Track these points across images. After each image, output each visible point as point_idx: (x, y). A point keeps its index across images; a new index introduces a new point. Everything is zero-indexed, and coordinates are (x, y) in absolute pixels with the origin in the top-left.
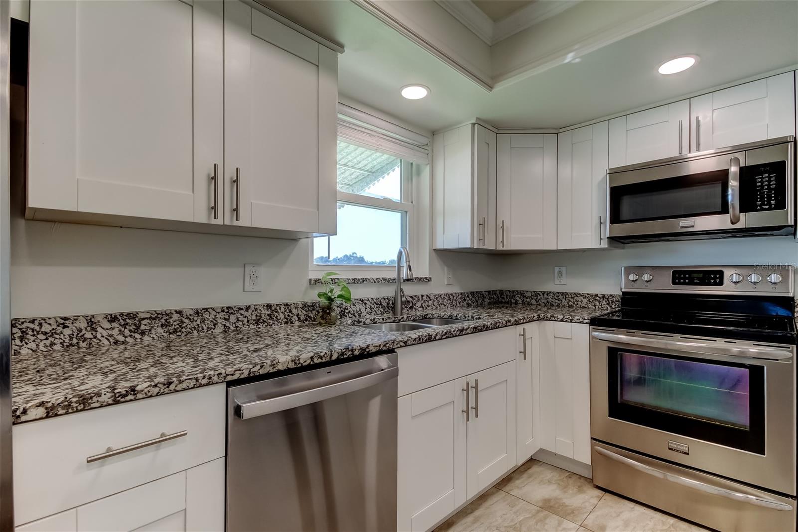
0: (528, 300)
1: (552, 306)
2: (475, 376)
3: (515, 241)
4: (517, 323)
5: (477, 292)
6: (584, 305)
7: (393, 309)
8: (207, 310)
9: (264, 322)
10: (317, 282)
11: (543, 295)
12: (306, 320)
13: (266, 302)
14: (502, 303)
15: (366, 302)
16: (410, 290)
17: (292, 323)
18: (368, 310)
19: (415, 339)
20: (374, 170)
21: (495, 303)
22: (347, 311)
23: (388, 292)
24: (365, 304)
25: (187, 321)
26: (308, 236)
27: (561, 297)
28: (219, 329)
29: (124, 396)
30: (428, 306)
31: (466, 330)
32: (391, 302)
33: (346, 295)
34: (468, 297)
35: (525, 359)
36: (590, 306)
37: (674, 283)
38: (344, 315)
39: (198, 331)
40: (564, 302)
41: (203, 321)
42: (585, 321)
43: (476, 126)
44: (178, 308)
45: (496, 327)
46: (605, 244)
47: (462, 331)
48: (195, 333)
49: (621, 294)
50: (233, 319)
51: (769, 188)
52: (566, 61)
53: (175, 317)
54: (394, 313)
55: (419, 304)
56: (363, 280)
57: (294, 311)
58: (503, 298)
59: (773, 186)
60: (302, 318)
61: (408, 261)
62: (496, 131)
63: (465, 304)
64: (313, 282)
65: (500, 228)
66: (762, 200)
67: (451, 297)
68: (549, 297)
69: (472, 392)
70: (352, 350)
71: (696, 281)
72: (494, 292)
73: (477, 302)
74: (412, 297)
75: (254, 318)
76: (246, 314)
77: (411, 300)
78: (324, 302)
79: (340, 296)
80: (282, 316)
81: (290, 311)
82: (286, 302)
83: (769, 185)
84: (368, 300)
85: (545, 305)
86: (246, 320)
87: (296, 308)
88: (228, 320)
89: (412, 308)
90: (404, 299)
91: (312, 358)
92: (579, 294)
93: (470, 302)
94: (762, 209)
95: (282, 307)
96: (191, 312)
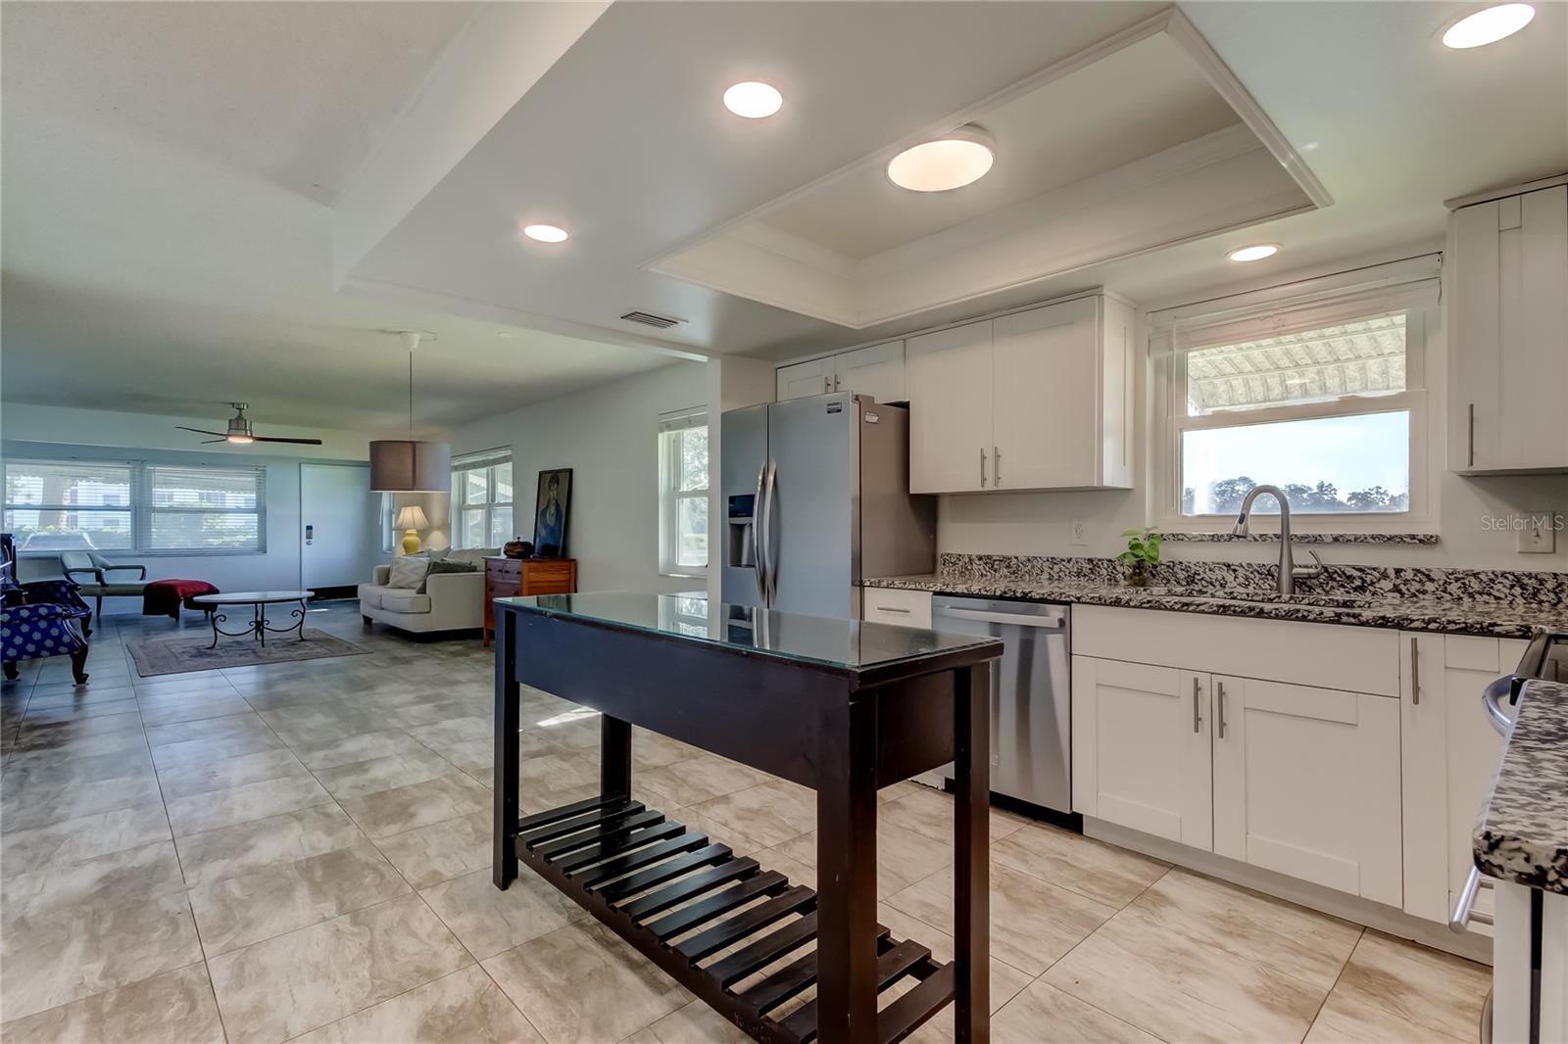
8: (1036, 558)
9: (1085, 575)
13: (1087, 557)
15: (1236, 568)
17: (1117, 580)
22: (1197, 577)
24: (1235, 571)
28: (1045, 576)
35: (1416, 702)
38: (1193, 581)
39: (1029, 575)
41: (1033, 567)
44: (1017, 555)
53: (1014, 561)
57: (1118, 568)
74: (1360, 570)
75: (1075, 570)
76: (1068, 565)
77: (1356, 574)
80: (1104, 572)
81: (1114, 568)
82: (1109, 557)
84: (1241, 566)
86: (1067, 571)
87: (1122, 565)
88: (1052, 569)
95: (1105, 563)
96: (1024, 559)
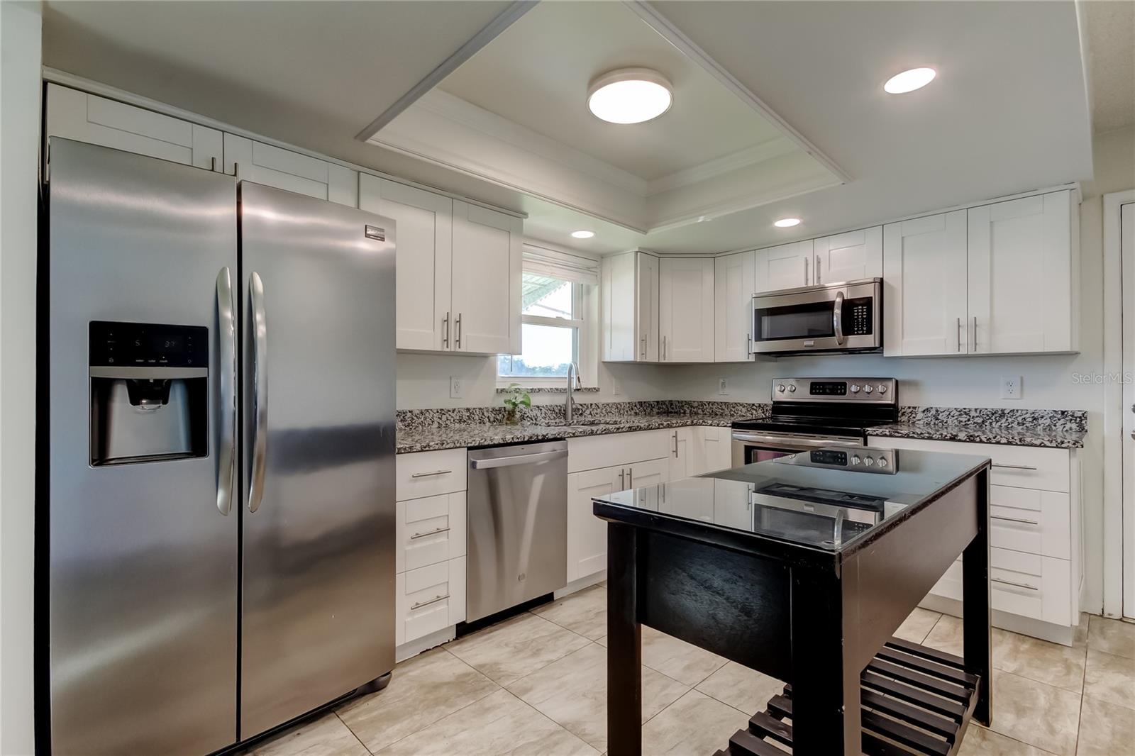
0: (695, 410)
1: (717, 415)
2: (630, 466)
3: (677, 354)
4: (669, 426)
5: (645, 402)
6: (743, 414)
7: (565, 415)
8: (427, 411)
9: (464, 422)
10: (503, 390)
11: (709, 404)
12: (494, 421)
13: (466, 407)
14: (671, 412)
16: (579, 399)
17: (484, 423)
18: (543, 415)
19: (581, 432)
20: (545, 283)
21: (665, 413)
22: (526, 416)
23: (560, 400)
24: (541, 410)
25: (415, 418)
26: (495, 355)
27: (724, 407)
28: (436, 425)
29: (425, 448)
30: (597, 414)
31: (622, 428)
32: (562, 409)
33: (528, 402)
34: (636, 406)
35: (677, 457)
36: (748, 415)
37: (811, 393)
38: (523, 418)
39: (422, 426)
40: (727, 412)
41: (425, 419)
42: (728, 425)
43: (639, 253)
44: (411, 409)
45: (649, 428)
46: (752, 359)
47: (618, 429)
48: (420, 426)
49: (772, 403)
50: (444, 418)
51: (862, 317)
52: (700, 221)
53: (409, 414)
54: (565, 419)
55: (588, 412)
56: (539, 390)
57: (485, 414)
58: (673, 408)
59: (865, 316)
60: (492, 419)
61: (577, 373)
62: (659, 256)
63: (633, 412)
64: (499, 391)
65: (662, 344)
66: (858, 327)
67: (619, 406)
68: (714, 407)
69: (627, 479)
70: (537, 436)
71: (828, 391)
72: (663, 402)
73: (645, 411)
74: (581, 405)
75: (458, 418)
76: (452, 414)
77: (580, 407)
78: (509, 407)
79: (522, 402)
80: (477, 417)
81: (483, 414)
82: (480, 406)
83: (862, 315)
84: (543, 407)
85: (710, 414)
86: (452, 419)
87: (487, 412)
88: (441, 418)
89: (581, 414)
90: (574, 406)
91: (513, 438)
92: (739, 403)
93: (638, 411)
94: (858, 334)
95: (478, 411)
96: (418, 412)
